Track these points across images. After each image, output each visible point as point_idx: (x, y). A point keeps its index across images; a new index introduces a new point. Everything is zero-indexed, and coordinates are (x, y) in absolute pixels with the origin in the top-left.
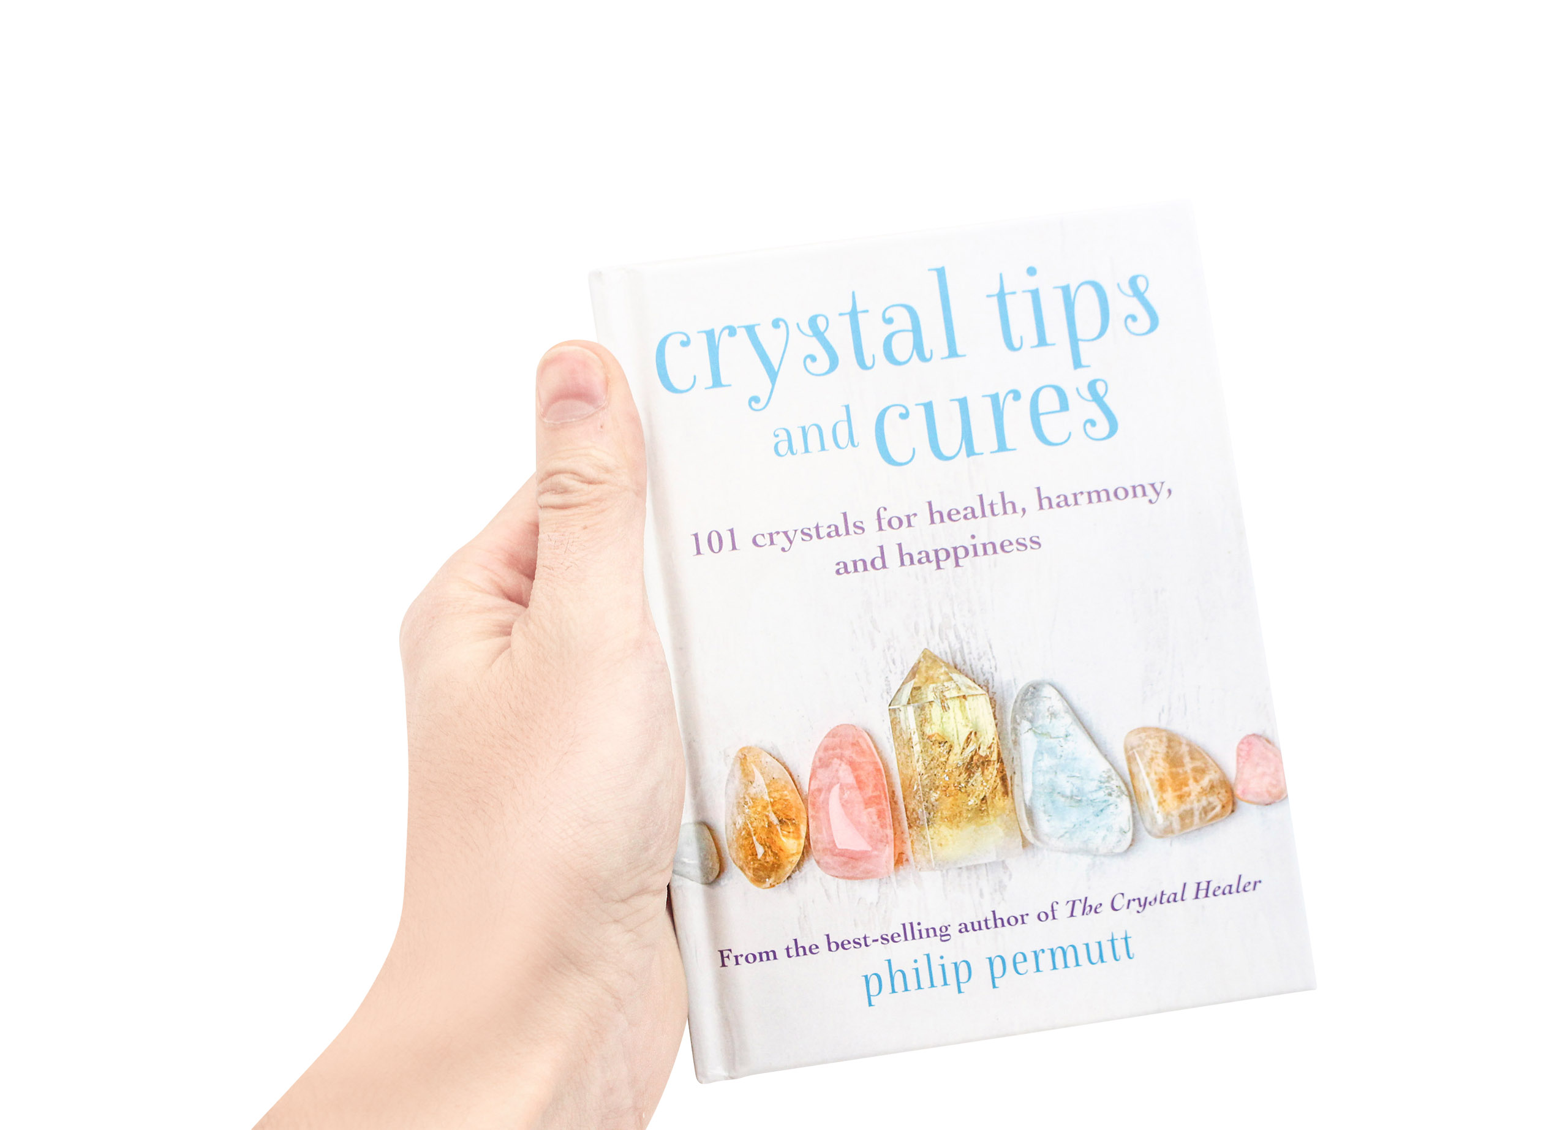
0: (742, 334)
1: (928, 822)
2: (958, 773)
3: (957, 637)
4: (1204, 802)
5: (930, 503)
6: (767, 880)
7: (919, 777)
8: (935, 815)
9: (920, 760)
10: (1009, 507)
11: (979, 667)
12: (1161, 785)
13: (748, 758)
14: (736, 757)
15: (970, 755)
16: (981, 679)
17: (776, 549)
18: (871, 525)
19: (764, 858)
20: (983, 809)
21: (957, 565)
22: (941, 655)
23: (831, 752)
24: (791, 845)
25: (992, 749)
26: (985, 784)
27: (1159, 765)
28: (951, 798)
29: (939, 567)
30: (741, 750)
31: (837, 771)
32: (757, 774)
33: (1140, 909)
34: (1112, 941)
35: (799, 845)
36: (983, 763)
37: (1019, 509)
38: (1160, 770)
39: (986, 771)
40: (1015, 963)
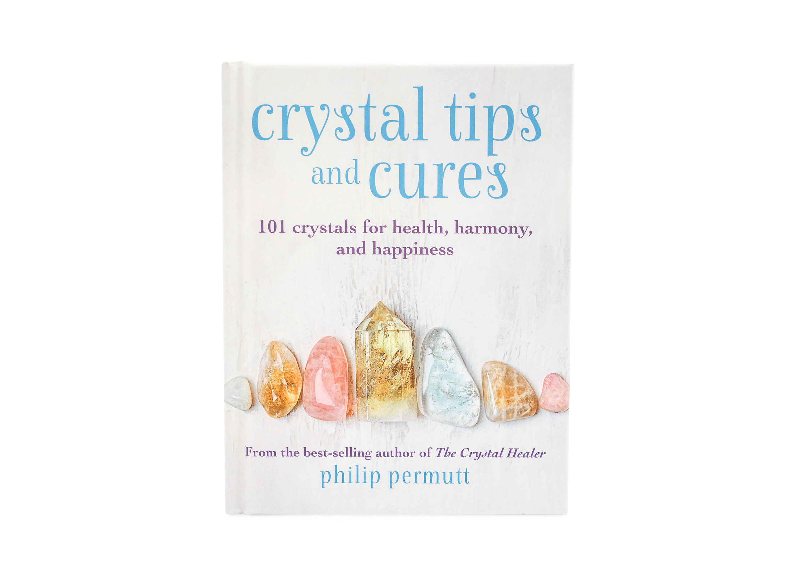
0: (303, 110)
1: (368, 395)
2: (388, 371)
3: (399, 297)
4: (521, 406)
5: (395, 221)
6: (276, 414)
7: (367, 371)
8: (372, 392)
9: (368, 362)
10: (439, 229)
11: (408, 316)
12: (499, 394)
13: (275, 347)
14: (269, 346)
15: (396, 363)
16: (409, 322)
17: (306, 235)
18: (360, 229)
19: (276, 402)
20: (399, 393)
21: (405, 258)
22: (388, 306)
23: (320, 350)
24: (292, 397)
25: (409, 361)
26: (402, 379)
27: (499, 383)
28: (383, 384)
29: (394, 258)
30: (271, 343)
31: (322, 361)
32: (279, 356)
33: (477, 458)
34: (459, 473)
35: (296, 398)
36: (403, 368)
37: (444, 231)
38: (499, 385)
39: (403, 372)
40: (404, 477)
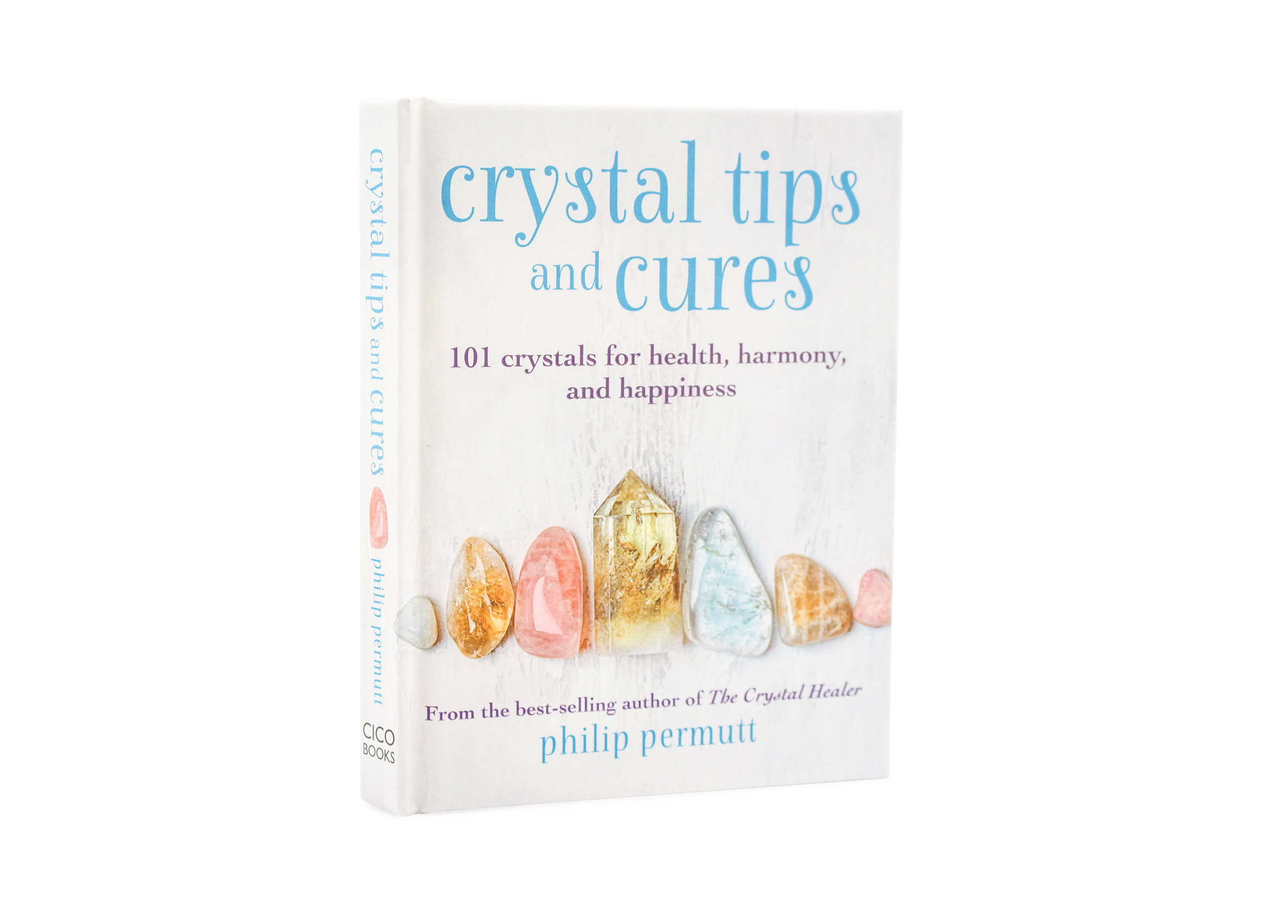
0: (518, 175)
1: (611, 615)
2: (641, 577)
3: (658, 463)
4: (829, 621)
5: (652, 346)
6: (475, 651)
7: (610, 577)
8: (618, 610)
9: (613, 563)
10: (715, 357)
11: (671, 491)
12: (798, 603)
13: (473, 548)
14: (464, 545)
15: (653, 563)
16: (671, 500)
17: (521, 370)
18: (601, 359)
19: (474, 633)
20: (656, 609)
21: (667, 402)
22: (642, 477)
23: (542, 549)
24: (498, 624)
25: (671, 560)
26: (661, 588)
27: (799, 587)
28: (633, 597)
29: (651, 402)
30: (468, 540)
31: (544, 565)
32: (479, 561)
33: (766, 702)
34: (741, 726)
35: (505, 624)
36: (662, 571)
37: (723, 361)
38: (799, 590)
39: (663, 577)
40: (663, 737)
